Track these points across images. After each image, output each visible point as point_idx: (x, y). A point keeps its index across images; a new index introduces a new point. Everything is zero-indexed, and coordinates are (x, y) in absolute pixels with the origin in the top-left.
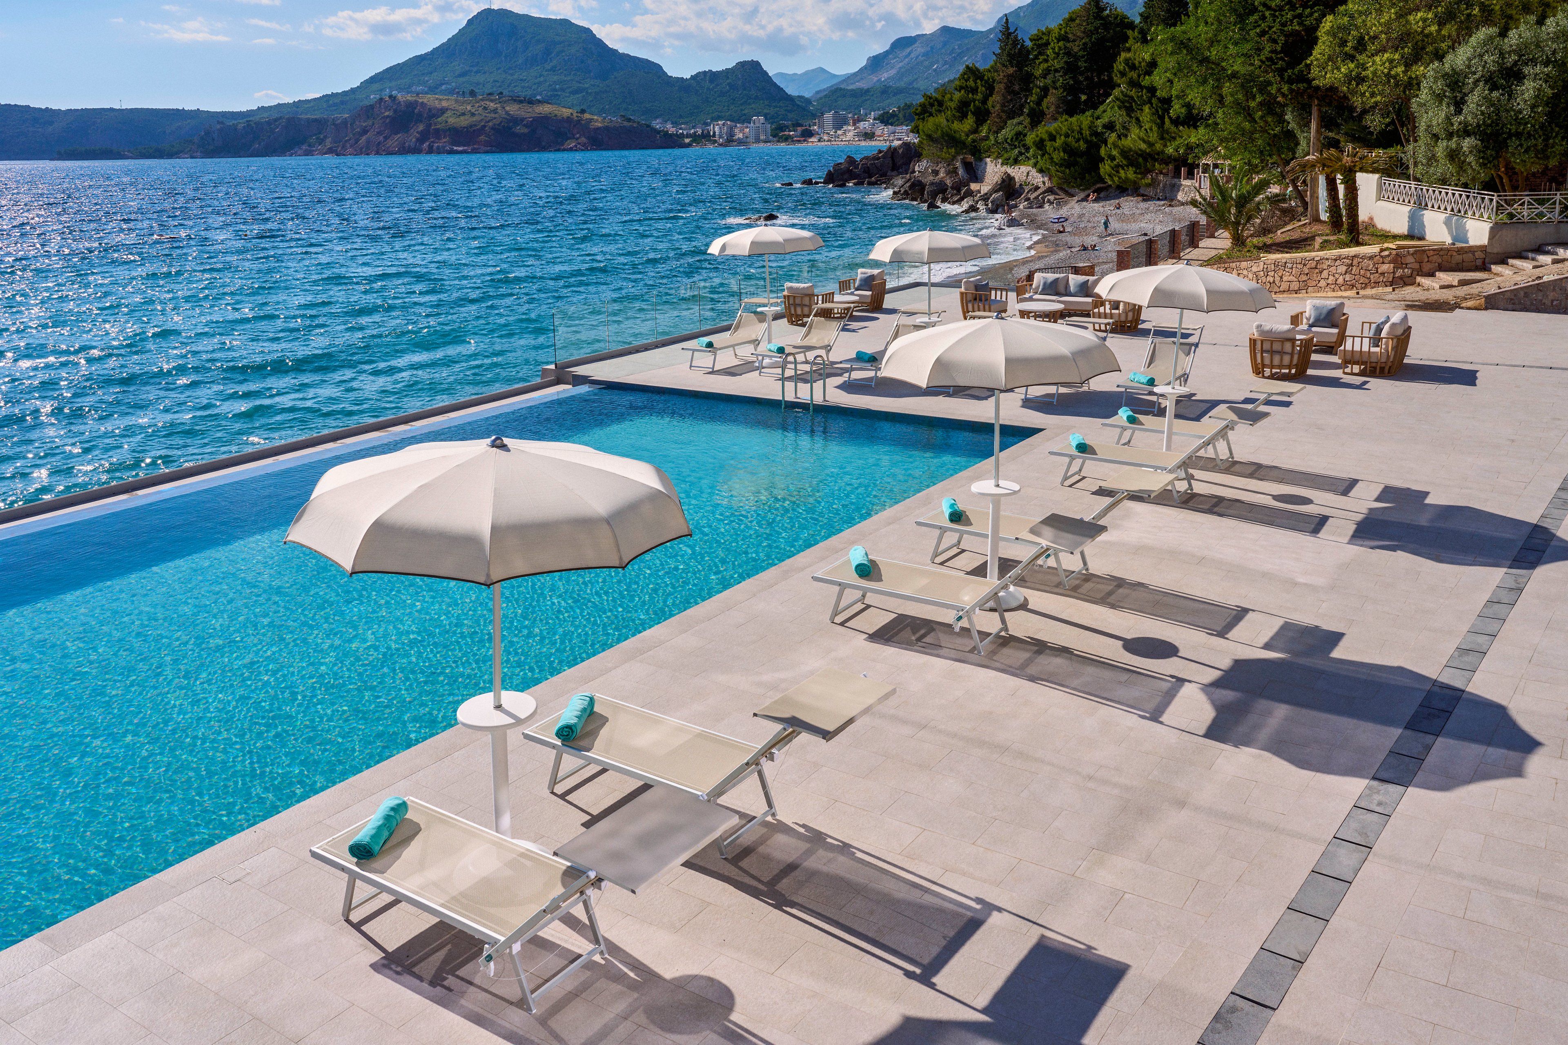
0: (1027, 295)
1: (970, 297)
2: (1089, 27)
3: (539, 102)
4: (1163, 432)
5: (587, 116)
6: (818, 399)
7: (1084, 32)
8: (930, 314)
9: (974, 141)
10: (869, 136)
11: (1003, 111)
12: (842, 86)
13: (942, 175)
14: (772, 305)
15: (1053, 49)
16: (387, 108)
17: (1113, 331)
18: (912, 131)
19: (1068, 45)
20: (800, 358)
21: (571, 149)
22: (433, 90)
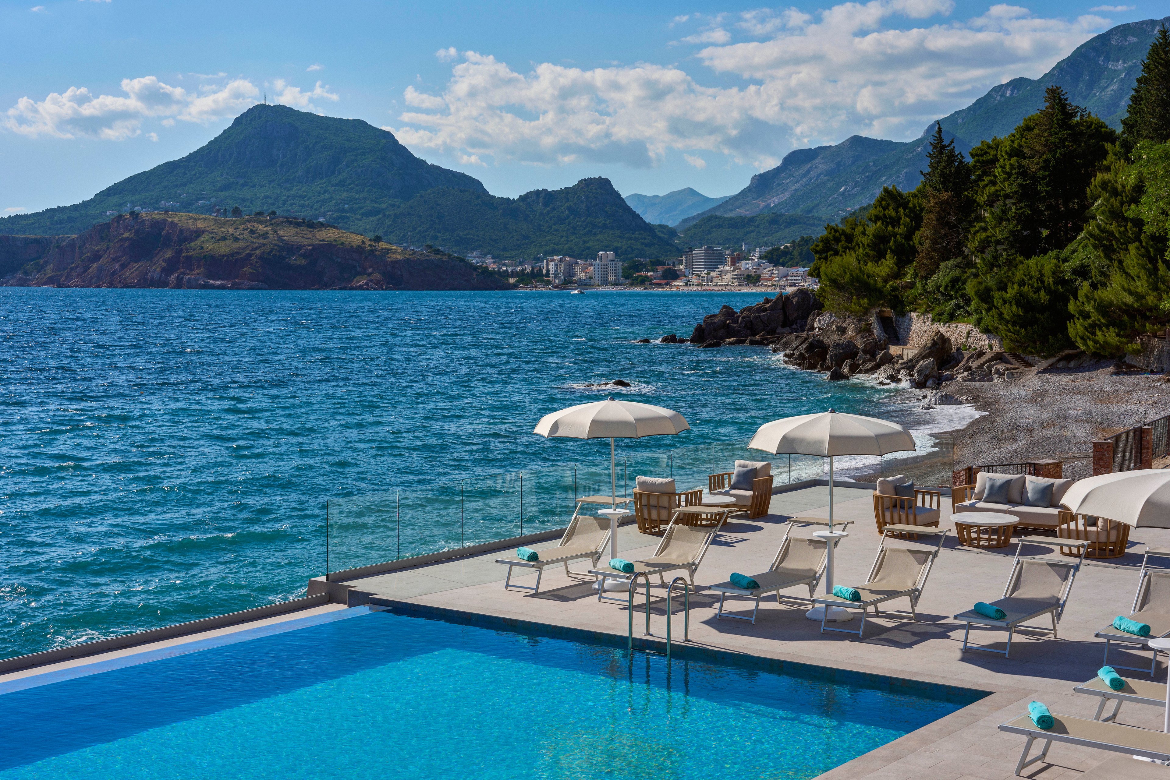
0: (967, 503)
1: (887, 503)
2: (1052, 139)
3: (322, 225)
4: (1163, 704)
5: (383, 245)
6: (678, 637)
7: (1045, 146)
8: (831, 525)
9: (894, 289)
10: (753, 279)
11: (934, 250)
12: (718, 214)
13: (850, 333)
14: (618, 506)
15: (1003, 167)
16: (127, 228)
17: (1089, 556)
18: (811, 275)
19: (1023, 162)
20: (655, 579)
21: (361, 288)
22: (186, 206)
